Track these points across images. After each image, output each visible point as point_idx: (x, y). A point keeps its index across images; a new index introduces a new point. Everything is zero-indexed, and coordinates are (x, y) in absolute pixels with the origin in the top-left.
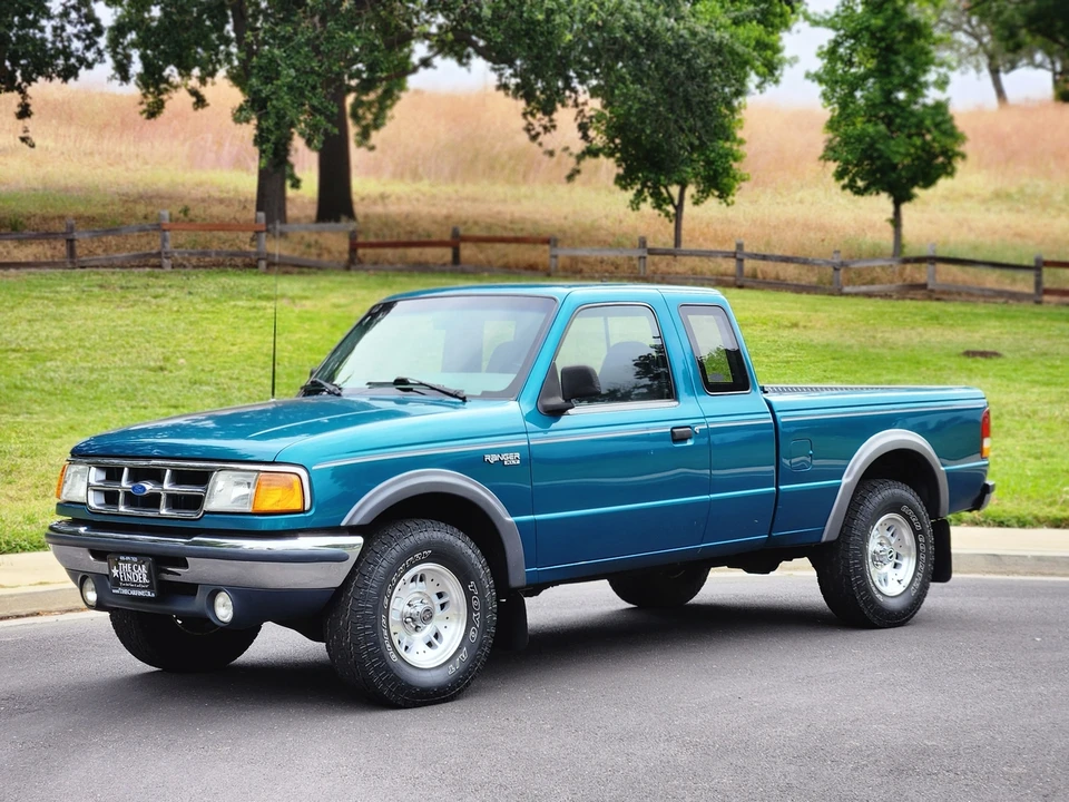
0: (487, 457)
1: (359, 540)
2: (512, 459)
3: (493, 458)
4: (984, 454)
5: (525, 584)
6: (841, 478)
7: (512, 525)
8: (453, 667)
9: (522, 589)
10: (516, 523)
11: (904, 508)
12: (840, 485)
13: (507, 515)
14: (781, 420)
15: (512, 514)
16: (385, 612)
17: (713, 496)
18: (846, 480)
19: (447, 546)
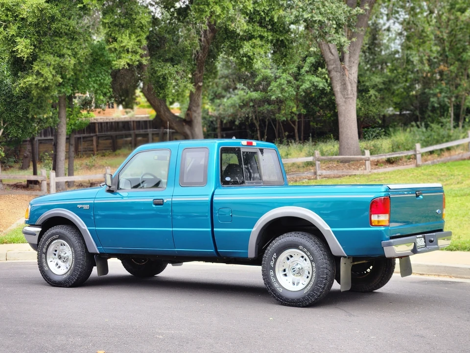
0: (78, 206)
1: (40, 229)
2: (86, 207)
3: (79, 206)
4: (373, 224)
5: (98, 252)
6: (253, 228)
7: (85, 229)
8: (65, 276)
9: (97, 254)
10: (88, 229)
11: (301, 247)
12: (250, 232)
13: (84, 226)
14: (215, 198)
15: (88, 227)
16: (44, 253)
17: (174, 229)
18: (254, 229)
19: (64, 234)
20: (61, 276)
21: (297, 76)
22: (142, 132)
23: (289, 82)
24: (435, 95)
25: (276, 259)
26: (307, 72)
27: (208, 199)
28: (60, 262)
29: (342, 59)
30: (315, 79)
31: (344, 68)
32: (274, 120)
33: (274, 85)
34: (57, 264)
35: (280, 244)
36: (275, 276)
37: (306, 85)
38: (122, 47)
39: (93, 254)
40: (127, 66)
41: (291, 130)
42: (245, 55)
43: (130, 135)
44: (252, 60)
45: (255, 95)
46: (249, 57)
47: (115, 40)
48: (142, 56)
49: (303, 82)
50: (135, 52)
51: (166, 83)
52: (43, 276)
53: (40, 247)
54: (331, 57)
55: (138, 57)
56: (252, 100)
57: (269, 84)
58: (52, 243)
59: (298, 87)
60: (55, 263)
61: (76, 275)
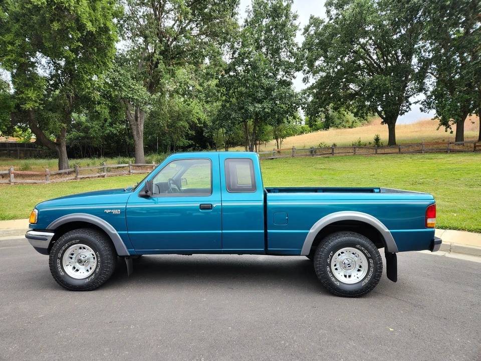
0: (105, 211)
2: (117, 212)
3: (108, 211)
4: (429, 226)
5: (129, 255)
6: (309, 230)
7: (116, 234)
8: (87, 280)
9: (127, 256)
10: (119, 234)
11: (358, 246)
12: (308, 233)
13: (114, 231)
14: (269, 203)
15: (117, 231)
16: (59, 258)
17: (223, 231)
18: (311, 231)
19: (86, 239)
20: (82, 281)
21: (102, 127)
22: (13, 148)
23: (99, 130)
24: (164, 140)
25: (332, 257)
26: (108, 126)
27: (262, 203)
28: (78, 266)
29: (137, 120)
30: (112, 129)
31: (138, 124)
32: (89, 147)
33: (91, 131)
34: (74, 268)
35: (338, 243)
36: (331, 272)
37: (108, 131)
38: (27, 97)
39: (123, 257)
40: (31, 109)
41: (99, 151)
42: (96, 111)
43: (6, 150)
44: (100, 114)
45: (82, 134)
46: (98, 113)
47: (22, 92)
48: (40, 104)
49: (106, 130)
50: (36, 102)
51: (49, 122)
52: (56, 280)
53: (54, 251)
54: (132, 119)
55: (38, 105)
56: (80, 137)
57: (89, 130)
58: (70, 248)
59: (103, 132)
60: (72, 266)
61: (101, 279)
